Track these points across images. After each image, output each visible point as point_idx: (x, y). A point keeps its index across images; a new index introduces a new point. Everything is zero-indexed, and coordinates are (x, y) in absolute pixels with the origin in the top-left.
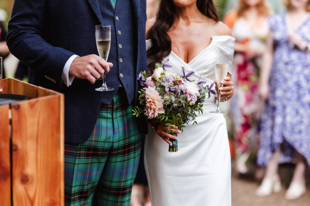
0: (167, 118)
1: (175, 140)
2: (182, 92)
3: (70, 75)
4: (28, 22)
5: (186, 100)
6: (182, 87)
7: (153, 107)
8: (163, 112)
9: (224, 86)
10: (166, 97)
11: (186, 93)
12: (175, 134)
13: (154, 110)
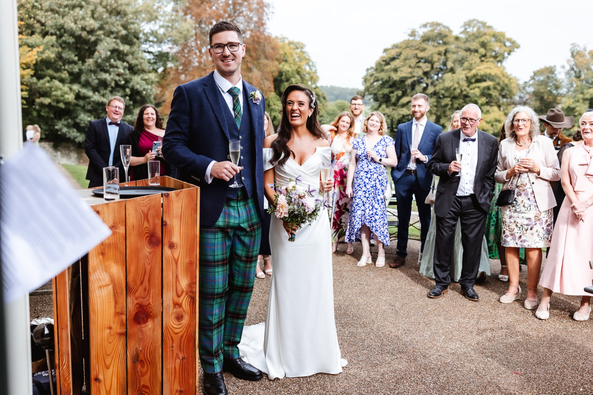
0: (289, 220)
1: (294, 234)
2: (303, 204)
3: (211, 175)
4: (178, 137)
5: (305, 210)
6: (304, 200)
7: (281, 211)
8: (287, 216)
9: (327, 184)
10: (291, 207)
11: (305, 206)
12: (295, 230)
13: (281, 213)
